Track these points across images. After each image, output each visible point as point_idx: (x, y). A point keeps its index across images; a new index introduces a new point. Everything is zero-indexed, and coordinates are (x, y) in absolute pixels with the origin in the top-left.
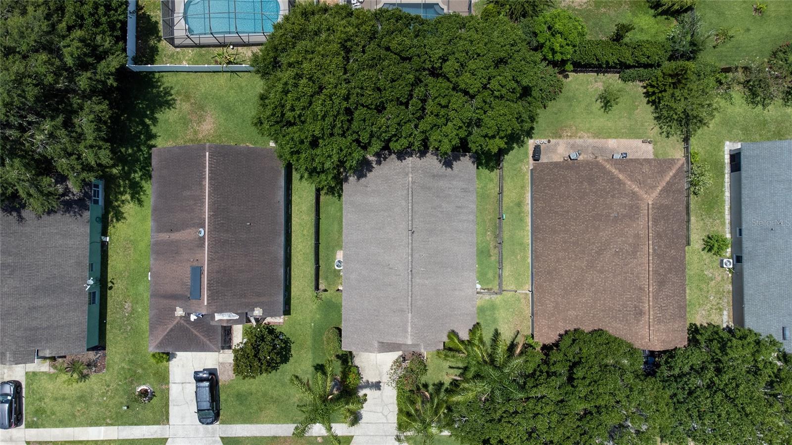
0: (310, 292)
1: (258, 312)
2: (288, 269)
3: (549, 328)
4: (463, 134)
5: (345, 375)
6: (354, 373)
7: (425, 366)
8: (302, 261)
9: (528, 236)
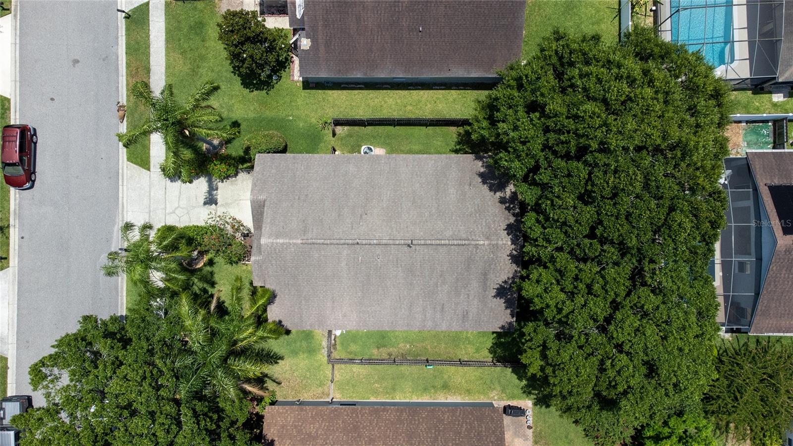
0: (332, 114)
1: (305, 43)
2: (362, 86)
3: (283, 427)
4: (549, 314)
5: (225, 159)
6: (228, 170)
7: (237, 263)
8: (372, 104)
9: (405, 398)
